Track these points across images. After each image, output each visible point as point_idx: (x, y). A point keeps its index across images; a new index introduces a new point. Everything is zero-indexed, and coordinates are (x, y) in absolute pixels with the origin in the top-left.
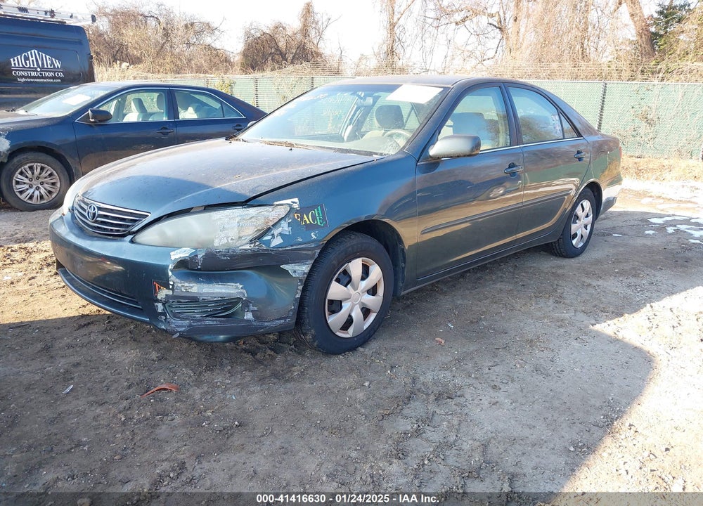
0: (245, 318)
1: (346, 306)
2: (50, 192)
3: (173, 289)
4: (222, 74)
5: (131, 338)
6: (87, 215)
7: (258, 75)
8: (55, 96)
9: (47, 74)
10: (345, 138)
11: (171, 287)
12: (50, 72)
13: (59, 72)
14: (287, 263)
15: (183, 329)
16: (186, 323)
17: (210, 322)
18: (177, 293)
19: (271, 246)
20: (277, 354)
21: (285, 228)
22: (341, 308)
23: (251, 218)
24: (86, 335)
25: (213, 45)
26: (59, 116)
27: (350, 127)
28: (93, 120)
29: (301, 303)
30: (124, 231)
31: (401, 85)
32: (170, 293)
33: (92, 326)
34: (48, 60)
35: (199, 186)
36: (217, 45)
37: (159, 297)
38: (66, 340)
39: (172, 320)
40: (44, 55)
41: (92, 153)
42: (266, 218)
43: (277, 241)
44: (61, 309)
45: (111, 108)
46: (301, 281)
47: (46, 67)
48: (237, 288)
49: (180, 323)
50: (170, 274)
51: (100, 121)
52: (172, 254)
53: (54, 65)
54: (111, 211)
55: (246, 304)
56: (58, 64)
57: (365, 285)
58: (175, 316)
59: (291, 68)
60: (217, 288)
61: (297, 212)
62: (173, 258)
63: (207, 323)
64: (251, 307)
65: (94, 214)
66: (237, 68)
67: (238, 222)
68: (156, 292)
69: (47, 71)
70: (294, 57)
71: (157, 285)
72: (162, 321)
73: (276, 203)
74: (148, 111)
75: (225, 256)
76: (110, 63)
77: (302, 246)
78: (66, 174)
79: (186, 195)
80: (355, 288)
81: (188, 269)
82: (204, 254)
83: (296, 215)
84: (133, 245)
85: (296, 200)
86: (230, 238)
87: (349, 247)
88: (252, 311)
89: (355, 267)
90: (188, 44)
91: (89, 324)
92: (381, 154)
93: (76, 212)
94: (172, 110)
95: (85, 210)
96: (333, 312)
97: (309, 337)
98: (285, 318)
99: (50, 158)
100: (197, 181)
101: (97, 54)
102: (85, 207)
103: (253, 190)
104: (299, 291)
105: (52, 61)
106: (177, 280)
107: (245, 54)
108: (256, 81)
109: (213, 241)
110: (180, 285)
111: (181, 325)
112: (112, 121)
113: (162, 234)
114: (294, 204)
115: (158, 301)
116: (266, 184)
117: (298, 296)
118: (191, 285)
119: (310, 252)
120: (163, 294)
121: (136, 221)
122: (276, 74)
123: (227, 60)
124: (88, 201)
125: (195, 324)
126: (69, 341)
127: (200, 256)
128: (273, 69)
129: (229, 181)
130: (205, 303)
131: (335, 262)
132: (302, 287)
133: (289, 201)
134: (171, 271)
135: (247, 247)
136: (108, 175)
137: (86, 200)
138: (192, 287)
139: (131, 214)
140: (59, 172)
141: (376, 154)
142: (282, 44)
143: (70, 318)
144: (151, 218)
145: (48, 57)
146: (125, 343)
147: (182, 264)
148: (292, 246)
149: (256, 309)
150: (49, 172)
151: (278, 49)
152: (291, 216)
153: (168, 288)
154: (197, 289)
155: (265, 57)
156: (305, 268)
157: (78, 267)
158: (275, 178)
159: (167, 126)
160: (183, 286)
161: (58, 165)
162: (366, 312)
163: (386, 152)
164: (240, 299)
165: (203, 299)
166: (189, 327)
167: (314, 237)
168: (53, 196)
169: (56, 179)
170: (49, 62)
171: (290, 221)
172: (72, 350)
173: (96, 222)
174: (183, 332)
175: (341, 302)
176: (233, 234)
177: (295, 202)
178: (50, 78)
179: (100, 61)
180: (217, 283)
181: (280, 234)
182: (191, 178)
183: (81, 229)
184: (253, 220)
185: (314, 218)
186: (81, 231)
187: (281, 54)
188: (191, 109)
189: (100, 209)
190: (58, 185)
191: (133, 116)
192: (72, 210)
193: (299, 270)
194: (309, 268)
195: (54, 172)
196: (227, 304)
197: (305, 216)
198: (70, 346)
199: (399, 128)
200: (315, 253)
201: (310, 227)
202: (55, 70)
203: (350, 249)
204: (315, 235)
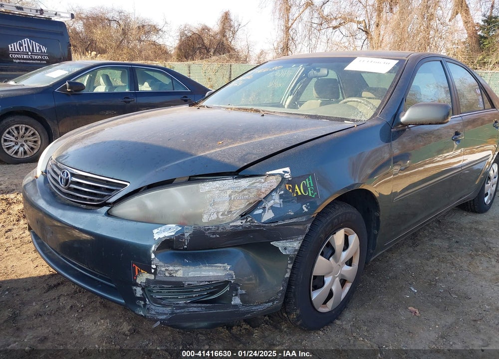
0: (232, 303)
1: (328, 280)
2: (32, 149)
3: (155, 274)
4: (164, 62)
5: (101, 303)
6: (59, 181)
7: (190, 62)
8: (40, 71)
9: (36, 57)
10: (286, 106)
11: (153, 271)
12: (38, 55)
13: (45, 55)
14: (278, 240)
15: (164, 317)
16: (168, 310)
17: (194, 309)
18: (160, 277)
19: (263, 221)
20: (253, 327)
21: (276, 200)
22: (324, 283)
23: (242, 191)
24: (55, 299)
25: (157, 41)
26: (42, 86)
27: (291, 98)
28: (70, 90)
29: (290, 283)
30: (98, 201)
31: (356, 58)
32: (152, 277)
33: (61, 287)
34: (37, 46)
35: (181, 154)
36: (160, 41)
37: (138, 281)
38: (35, 306)
39: (153, 307)
40: (34, 42)
41: (68, 117)
42: (259, 190)
43: (268, 215)
44: (32, 266)
45: (85, 81)
46: (291, 258)
47: (35, 51)
48: (225, 269)
49: (161, 309)
50: (153, 256)
51: (76, 91)
52: (155, 231)
53: (42, 51)
54: (86, 178)
55: (234, 288)
56: (44, 50)
57: (344, 256)
58: (155, 301)
59: (214, 58)
60: (205, 271)
61: (289, 182)
62: (156, 237)
63: (191, 310)
64: (239, 291)
65: (67, 180)
66: (175, 57)
67: (230, 196)
68: (135, 276)
69: (36, 55)
70: (215, 51)
71: (137, 267)
72: (139, 306)
73: (267, 173)
74: (113, 85)
75: (214, 233)
76: (83, 53)
77: (294, 220)
78: (46, 133)
79: (168, 162)
80: (337, 260)
81: (173, 249)
82: (191, 232)
83: (287, 186)
84: (110, 219)
85: (287, 169)
86: (221, 213)
87: (334, 219)
88: (241, 295)
89: (338, 238)
90: (140, 41)
91: (59, 284)
92: (353, 120)
93: (49, 176)
94: (134, 83)
95: (58, 175)
96: (316, 288)
97: (293, 316)
98: (273, 301)
99: (33, 121)
100: (177, 148)
101: (75, 46)
102: (59, 172)
103: (242, 159)
104: (289, 270)
105: (40, 48)
106: (161, 264)
107: (179, 48)
108: (189, 67)
109: (201, 217)
110: (163, 269)
111: (161, 312)
112: (85, 92)
113: (143, 206)
114: (286, 174)
115: (137, 285)
116: (255, 152)
117: (287, 275)
118: (177, 268)
119: (301, 227)
120: (143, 278)
121: (113, 190)
122: (204, 62)
123: (166, 53)
124: (62, 166)
125: (178, 311)
126: (37, 307)
127: (187, 235)
128: (202, 59)
129: (213, 148)
130: (190, 289)
131: (322, 236)
132: (291, 265)
133: (280, 171)
134: (154, 252)
135: (239, 223)
136: (83, 138)
137: (59, 164)
138: (177, 271)
139: (108, 183)
140: (40, 131)
141: (348, 120)
142: (206, 42)
143: (40, 277)
144: (129, 188)
145: (37, 44)
146: (95, 309)
147: (166, 244)
148: (283, 220)
149: (244, 292)
150: (32, 132)
151: (203, 45)
152: (283, 186)
153: (150, 272)
154: (182, 272)
155: (194, 50)
156: (296, 245)
157: (48, 236)
158: (262, 145)
159: (129, 96)
160: (167, 270)
161: (39, 126)
162: (343, 282)
163: (358, 118)
164: (227, 283)
165: (188, 284)
166: (170, 314)
167: (306, 210)
168: (35, 152)
169: (38, 137)
170: (38, 48)
171: (283, 192)
172: (40, 319)
173: (69, 189)
174: (164, 320)
175: (323, 276)
176: (224, 207)
177: (285, 171)
178: (38, 60)
179: (76, 51)
180: (204, 263)
181: (272, 208)
182: (171, 145)
183: (53, 194)
184: (245, 192)
185: (305, 189)
186: (54, 197)
187: (206, 48)
188: (146, 84)
189: (73, 175)
190: (39, 143)
191: (101, 88)
192: (45, 173)
193: (290, 246)
194: (300, 245)
195: (36, 132)
196: (214, 288)
197: (297, 187)
198: (38, 315)
199: (355, 96)
200: (307, 227)
201: (302, 199)
202: (42, 53)
203: (336, 220)
204: (307, 208)
